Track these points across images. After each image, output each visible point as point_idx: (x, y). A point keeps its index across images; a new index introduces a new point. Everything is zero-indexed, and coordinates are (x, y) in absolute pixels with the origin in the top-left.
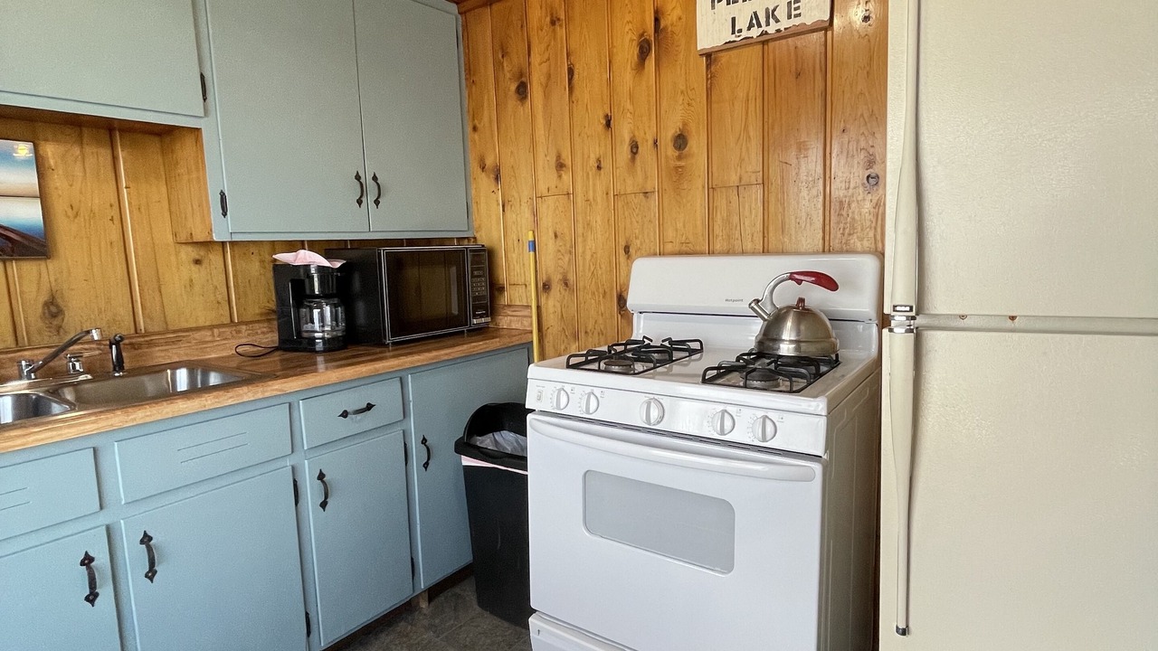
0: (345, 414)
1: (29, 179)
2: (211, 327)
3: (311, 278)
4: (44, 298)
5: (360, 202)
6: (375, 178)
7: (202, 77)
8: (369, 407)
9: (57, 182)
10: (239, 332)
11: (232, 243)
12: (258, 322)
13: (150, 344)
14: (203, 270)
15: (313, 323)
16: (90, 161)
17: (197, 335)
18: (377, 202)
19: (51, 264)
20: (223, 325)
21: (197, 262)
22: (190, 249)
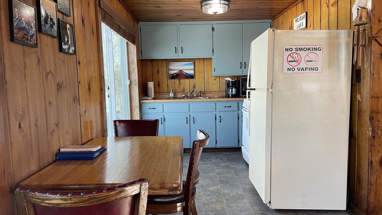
0: (225, 107)
1: (192, 67)
2: (216, 91)
3: (230, 83)
4: (193, 85)
5: (241, 68)
6: (245, 63)
7: (213, 49)
8: (230, 107)
9: (196, 67)
10: (220, 93)
11: (221, 76)
12: (224, 91)
13: (206, 93)
14: (216, 81)
15: (229, 91)
16: (201, 63)
17: (213, 92)
18: (245, 68)
19: (195, 80)
20: (218, 91)
21: (215, 80)
22: (214, 77)
